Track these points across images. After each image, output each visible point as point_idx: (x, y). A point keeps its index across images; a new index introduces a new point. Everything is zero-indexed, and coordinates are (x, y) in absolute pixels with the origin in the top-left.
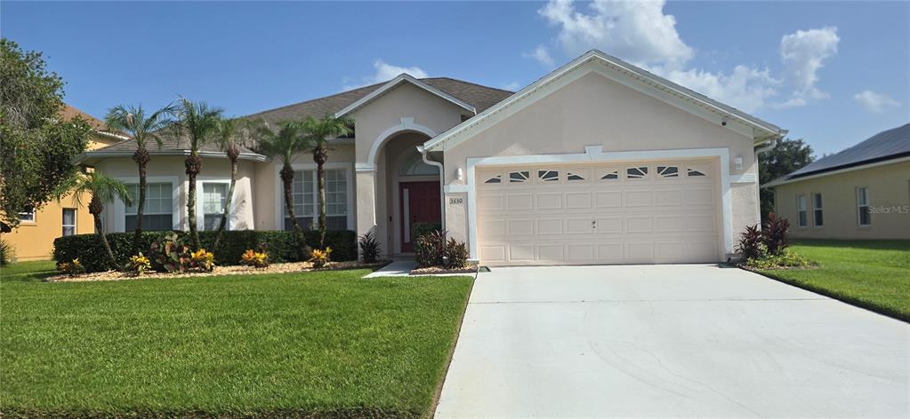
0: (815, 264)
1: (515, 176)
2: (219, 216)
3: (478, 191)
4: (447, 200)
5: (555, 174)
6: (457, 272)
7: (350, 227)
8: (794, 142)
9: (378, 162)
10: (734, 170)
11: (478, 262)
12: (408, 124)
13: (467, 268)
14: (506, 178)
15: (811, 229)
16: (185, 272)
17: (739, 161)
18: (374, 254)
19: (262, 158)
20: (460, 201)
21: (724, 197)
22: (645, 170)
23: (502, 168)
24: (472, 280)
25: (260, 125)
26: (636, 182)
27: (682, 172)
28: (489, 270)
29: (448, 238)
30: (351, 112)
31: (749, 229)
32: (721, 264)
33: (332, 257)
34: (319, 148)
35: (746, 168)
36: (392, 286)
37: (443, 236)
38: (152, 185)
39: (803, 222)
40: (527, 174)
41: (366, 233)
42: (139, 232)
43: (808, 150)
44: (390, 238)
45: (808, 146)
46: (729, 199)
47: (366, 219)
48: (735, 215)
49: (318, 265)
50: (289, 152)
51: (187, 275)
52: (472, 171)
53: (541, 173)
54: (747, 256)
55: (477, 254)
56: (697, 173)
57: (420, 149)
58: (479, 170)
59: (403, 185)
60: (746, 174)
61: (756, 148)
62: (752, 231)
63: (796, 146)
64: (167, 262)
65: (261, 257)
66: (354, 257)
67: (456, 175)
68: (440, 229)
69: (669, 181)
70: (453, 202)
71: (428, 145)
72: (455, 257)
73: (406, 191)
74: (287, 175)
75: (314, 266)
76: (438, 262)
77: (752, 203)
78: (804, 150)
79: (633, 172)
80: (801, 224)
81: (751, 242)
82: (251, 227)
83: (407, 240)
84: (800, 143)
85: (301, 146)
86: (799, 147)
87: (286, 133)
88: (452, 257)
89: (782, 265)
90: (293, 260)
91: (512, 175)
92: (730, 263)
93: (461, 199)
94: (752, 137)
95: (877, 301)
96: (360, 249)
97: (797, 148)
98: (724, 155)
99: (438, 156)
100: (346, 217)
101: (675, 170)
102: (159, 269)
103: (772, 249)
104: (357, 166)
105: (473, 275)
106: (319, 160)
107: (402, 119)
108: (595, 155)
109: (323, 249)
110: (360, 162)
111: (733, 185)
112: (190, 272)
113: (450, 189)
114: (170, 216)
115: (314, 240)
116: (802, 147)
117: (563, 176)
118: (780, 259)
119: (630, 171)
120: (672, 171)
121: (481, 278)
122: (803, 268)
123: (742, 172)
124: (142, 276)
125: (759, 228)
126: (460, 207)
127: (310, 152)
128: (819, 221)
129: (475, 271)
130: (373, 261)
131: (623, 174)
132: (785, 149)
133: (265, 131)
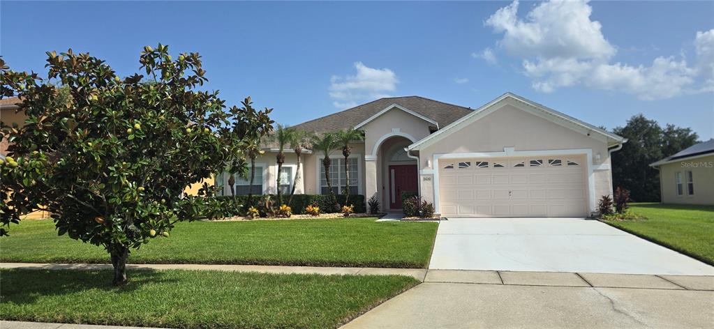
0: (646, 218)
1: (462, 165)
2: (286, 186)
3: (440, 173)
4: (422, 178)
5: (486, 163)
6: (428, 220)
7: (360, 193)
8: (684, 130)
9: (378, 155)
10: (595, 162)
11: (440, 215)
12: (396, 132)
13: (434, 218)
14: (456, 166)
15: (686, 197)
16: (276, 217)
17: (599, 157)
18: (377, 209)
19: (310, 152)
20: (429, 179)
21: (590, 179)
22: (541, 161)
23: (454, 160)
24: (438, 224)
25: (313, 134)
26: (535, 168)
27: (564, 163)
28: (447, 219)
29: (422, 200)
30: (363, 126)
31: (604, 197)
32: (588, 218)
33: (355, 210)
34: (345, 148)
35: (603, 160)
36: (394, 225)
37: (419, 199)
38: (258, 168)
39: (680, 192)
40: (469, 163)
41: (372, 196)
42: (250, 195)
43: (694, 136)
44: (383, 200)
45: (695, 133)
46: (593, 179)
47: (371, 189)
48: (596, 189)
49: (346, 215)
50: (328, 149)
51: (277, 219)
52: (436, 162)
53: (478, 163)
54: (603, 213)
55: (439, 210)
56: (573, 164)
57: (406, 150)
58: (440, 161)
59: (391, 167)
60: (603, 164)
61: (609, 149)
62: (606, 199)
63: (685, 132)
64: (268, 212)
65: (316, 209)
66: (364, 210)
67: (427, 164)
68: (417, 195)
69: (556, 168)
70: (425, 179)
71: (411, 147)
72: (427, 211)
73: (393, 171)
74: (326, 163)
75: (345, 215)
76: (417, 214)
77: (607, 182)
78: (691, 136)
79: (533, 163)
80: (680, 194)
81: (605, 205)
82: (303, 193)
83: (394, 201)
84: (688, 130)
85: (335, 146)
86: (688, 134)
87: (327, 139)
88: (425, 211)
89: (622, 218)
90: (329, 212)
91: (460, 164)
92: (593, 218)
93: (430, 178)
94: (606, 142)
95: (650, 235)
96: (368, 206)
97: (686, 135)
98: (589, 153)
99: (416, 153)
100: (357, 187)
101: (560, 161)
102: (263, 215)
103: (619, 209)
104: (366, 157)
105: (438, 221)
106: (345, 154)
107: (393, 129)
108: (510, 153)
109: (349, 205)
110: (368, 154)
111: (595, 171)
112: (279, 217)
113: (423, 172)
114: (261, 187)
115: (342, 200)
116: (690, 134)
117: (491, 165)
118: (621, 216)
119: (532, 162)
120: (558, 162)
121: (442, 223)
122: (634, 220)
123: (601, 164)
124: (255, 219)
125: (611, 197)
126: (429, 183)
127: (340, 149)
128: (691, 192)
129: (439, 220)
130: (376, 213)
131: (527, 164)
132: (676, 136)
133: (316, 138)
